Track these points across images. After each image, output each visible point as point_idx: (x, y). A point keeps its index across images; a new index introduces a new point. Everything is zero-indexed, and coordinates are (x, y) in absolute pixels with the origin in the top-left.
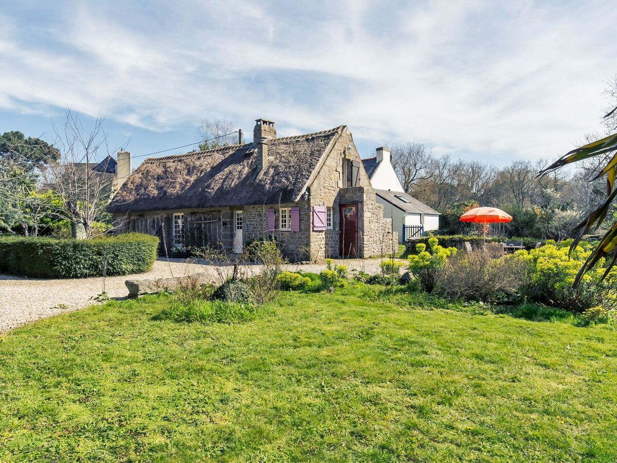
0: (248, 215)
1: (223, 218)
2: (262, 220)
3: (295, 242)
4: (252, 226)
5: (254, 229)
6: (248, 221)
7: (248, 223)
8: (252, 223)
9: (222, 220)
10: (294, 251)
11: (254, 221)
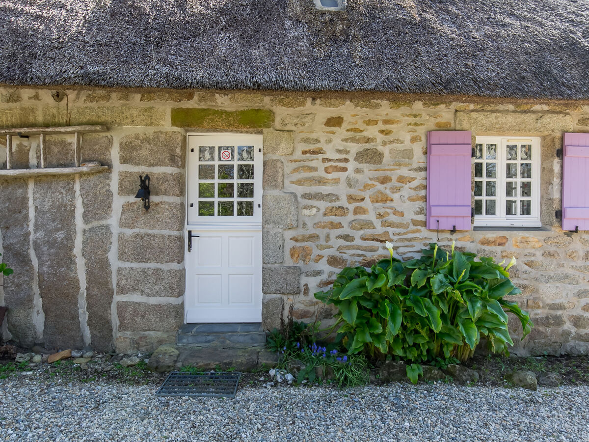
0: (298, 155)
1: (124, 160)
2: (384, 180)
3: (570, 272)
4: (323, 205)
5: (332, 218)
6: (299, 182)
7: (300, 190)
8: (325, 189)
9: (118, 168)
10: (561, 307)
11: (336, 181)
